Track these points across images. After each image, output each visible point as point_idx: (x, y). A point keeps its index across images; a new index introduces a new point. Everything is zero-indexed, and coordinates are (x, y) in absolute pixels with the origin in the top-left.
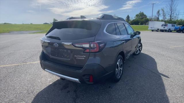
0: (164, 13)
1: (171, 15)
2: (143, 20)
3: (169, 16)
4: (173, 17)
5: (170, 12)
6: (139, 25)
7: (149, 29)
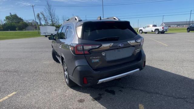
0: (44, 17)
1: (52, 19)
2: (19, 24)
3: (51, 21)
4: (54, 22)
5: (50, 16)
6: (16, 30)
7: (41, 34)
